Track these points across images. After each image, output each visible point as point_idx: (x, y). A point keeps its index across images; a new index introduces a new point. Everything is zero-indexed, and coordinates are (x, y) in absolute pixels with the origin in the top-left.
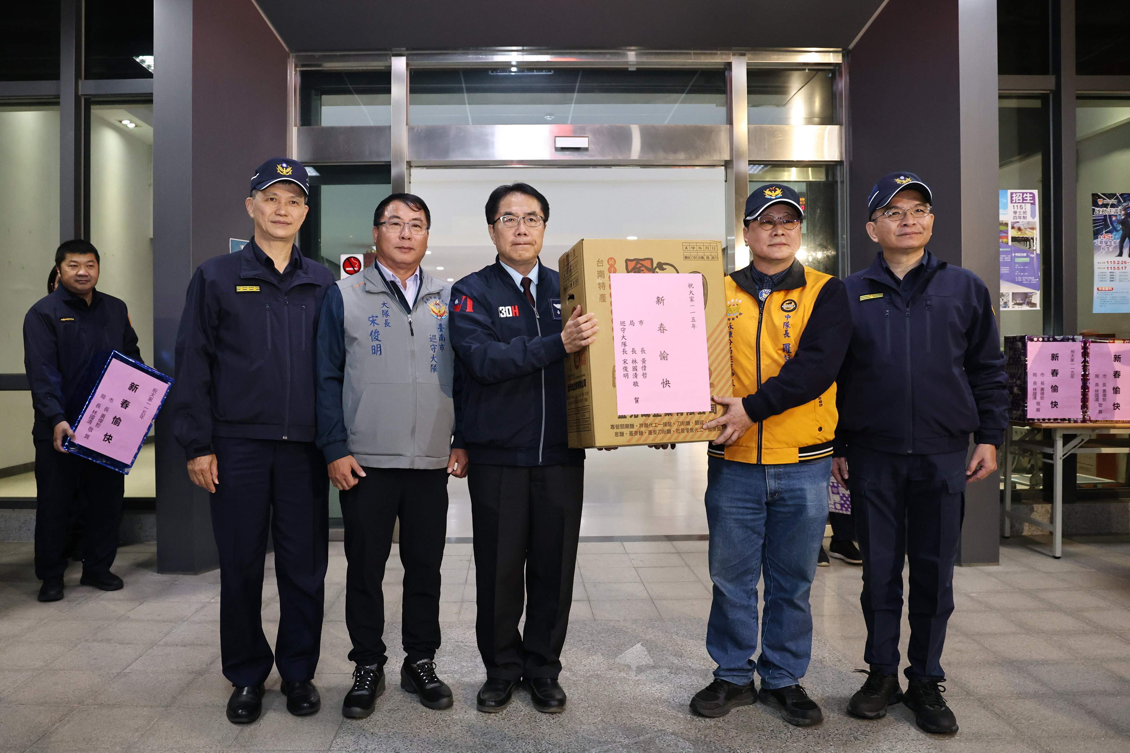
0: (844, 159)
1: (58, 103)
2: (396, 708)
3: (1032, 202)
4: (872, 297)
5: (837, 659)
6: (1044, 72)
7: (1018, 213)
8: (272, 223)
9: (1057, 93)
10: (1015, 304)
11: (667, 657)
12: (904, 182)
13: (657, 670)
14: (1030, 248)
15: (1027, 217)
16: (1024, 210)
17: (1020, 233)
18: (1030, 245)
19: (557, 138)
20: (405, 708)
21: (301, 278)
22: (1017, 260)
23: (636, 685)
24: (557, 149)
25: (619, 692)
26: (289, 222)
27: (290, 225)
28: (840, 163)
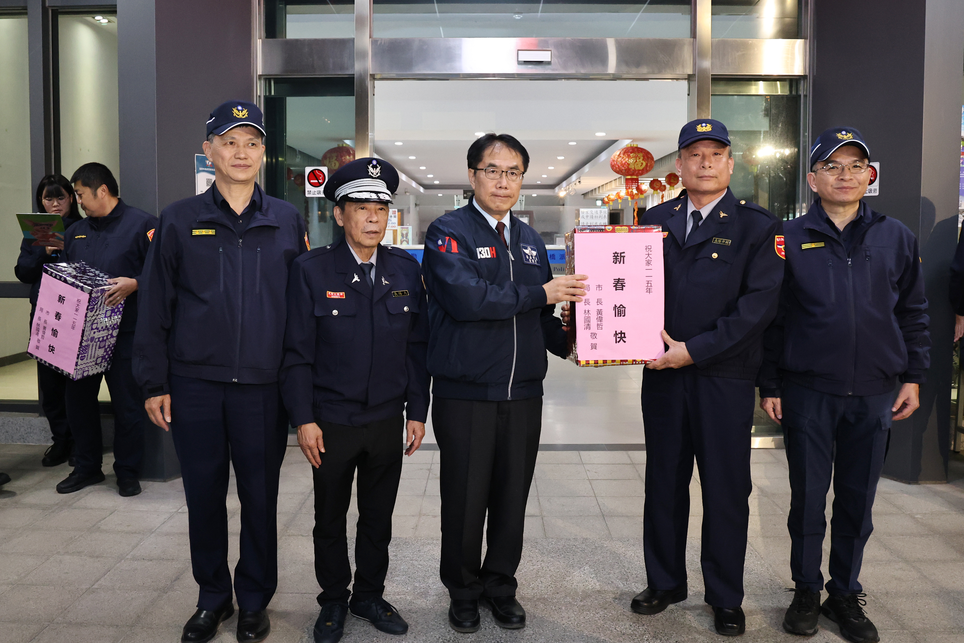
0: (807, 74)
1: (26, 14)
2: (349, 632)
4: (813, 245)
5: (778, 587)
8: (233, 167)
11: (613, 580)
12: (845, 137)
13: (603, 595)
19: (520, 52)
20: (358, 631)
21: (260, 220)
23: (581, 610)
24: (520, 63)
25: (563, 619)
26: (248, 164)
27: (250, 167)
28: (804, 77)
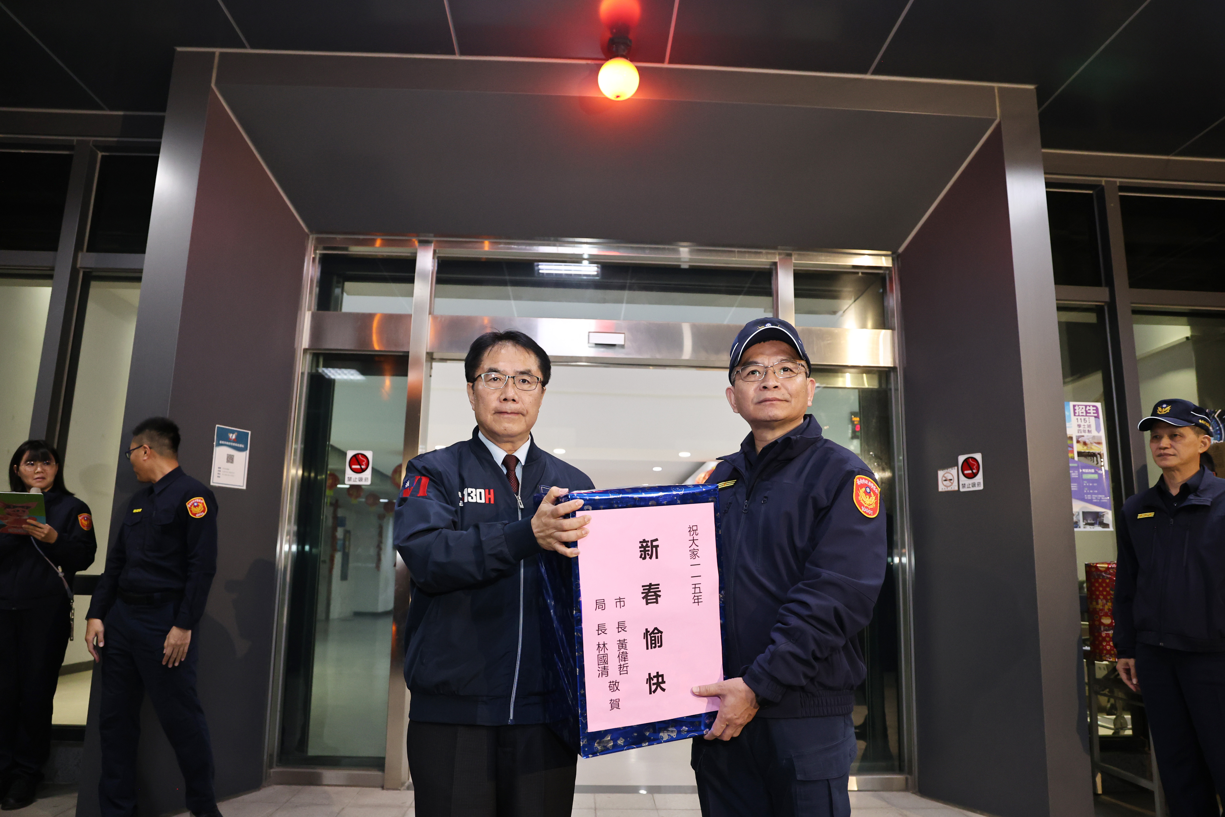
0: (897, 365)
1: (52, 276)
3: (1096, 415)
6: (1098, 284)
7: (1082, 427)
9: (1112, 305)
10: (1086, 524)
14: (1097, 463)
15: (1092, 432)
16: (1088, 423)
17: (1085, 448)
18: (1097, 461)
19: (591, 334)
22: (1085, 477)
24: (591, 345)
